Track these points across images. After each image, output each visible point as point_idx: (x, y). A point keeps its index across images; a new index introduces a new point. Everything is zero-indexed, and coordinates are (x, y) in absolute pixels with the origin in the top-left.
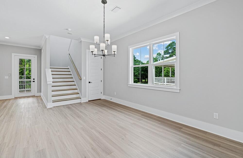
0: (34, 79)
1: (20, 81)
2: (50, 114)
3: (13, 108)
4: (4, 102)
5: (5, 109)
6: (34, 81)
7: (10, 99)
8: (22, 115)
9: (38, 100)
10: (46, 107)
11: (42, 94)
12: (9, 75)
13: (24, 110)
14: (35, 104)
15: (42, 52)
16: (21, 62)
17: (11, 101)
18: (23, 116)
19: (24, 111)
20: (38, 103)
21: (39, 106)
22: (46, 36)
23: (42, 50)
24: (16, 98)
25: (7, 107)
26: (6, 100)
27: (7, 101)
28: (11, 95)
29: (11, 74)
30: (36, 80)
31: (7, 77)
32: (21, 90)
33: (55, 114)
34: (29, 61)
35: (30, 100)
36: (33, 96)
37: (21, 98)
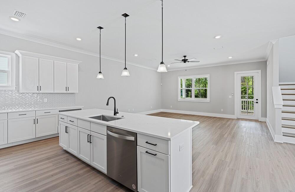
0: (257, 100)
1: (242, 102)
2: (278, 152)
3: (235, 129)
4: (228, 121)
5: (229, 128)
6: (257, 102)
7: (233, 119)
8: (243, 139)
9: (262, 126)
10: (272, 140)
11: (268, 120)
12: (233, 94)
13: (245, 134)
14: (258, 132)
15: (268, 64)
16: (244, 79)
17: (234, 121)
18: (244, 141)
19: (245, 136)
20: (262, 130)
21: (262, 135)
22: (272, 42)
23: (268, 62)
24: (238, 119)
25: (230, 127)
26: (230, 119)
27: (231, 121)
28: (233, 115)
29: (234, 94)
30: (259, 101)
31: (230, 97)
32: (243, 110)
33: (286, 153)
34: (252, 77)
35: (253, 124)
36: (257, 121)
37: (243, 119)
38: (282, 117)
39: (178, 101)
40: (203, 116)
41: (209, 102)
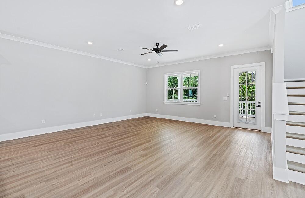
0: (260, 103)
4: (219, 131)
6: (259, 106)
11: (273, 131)
12: (228, 95)
17: (227, 131)
24: (235, 128)
26: (224, 127)
27: (223, 130)
28: (229, 123)
30: (262, 105)
31: (225, 99)
36: (258, 131)
37: (240, 129)
38: (287, 133)
39: (165, 103)
40: (191, 123)
41: (200, 105)
